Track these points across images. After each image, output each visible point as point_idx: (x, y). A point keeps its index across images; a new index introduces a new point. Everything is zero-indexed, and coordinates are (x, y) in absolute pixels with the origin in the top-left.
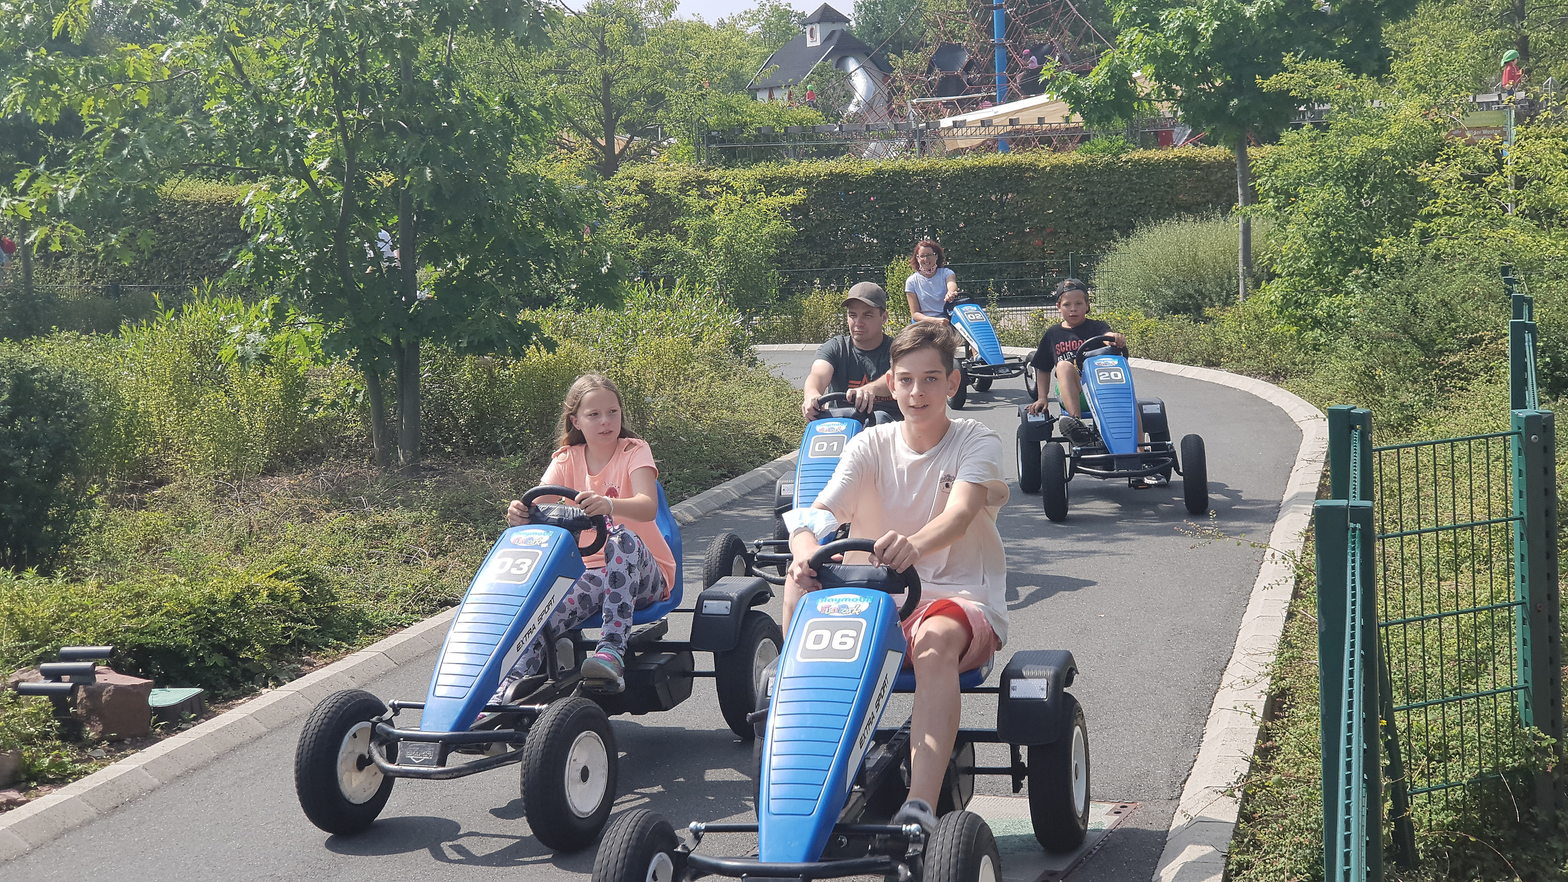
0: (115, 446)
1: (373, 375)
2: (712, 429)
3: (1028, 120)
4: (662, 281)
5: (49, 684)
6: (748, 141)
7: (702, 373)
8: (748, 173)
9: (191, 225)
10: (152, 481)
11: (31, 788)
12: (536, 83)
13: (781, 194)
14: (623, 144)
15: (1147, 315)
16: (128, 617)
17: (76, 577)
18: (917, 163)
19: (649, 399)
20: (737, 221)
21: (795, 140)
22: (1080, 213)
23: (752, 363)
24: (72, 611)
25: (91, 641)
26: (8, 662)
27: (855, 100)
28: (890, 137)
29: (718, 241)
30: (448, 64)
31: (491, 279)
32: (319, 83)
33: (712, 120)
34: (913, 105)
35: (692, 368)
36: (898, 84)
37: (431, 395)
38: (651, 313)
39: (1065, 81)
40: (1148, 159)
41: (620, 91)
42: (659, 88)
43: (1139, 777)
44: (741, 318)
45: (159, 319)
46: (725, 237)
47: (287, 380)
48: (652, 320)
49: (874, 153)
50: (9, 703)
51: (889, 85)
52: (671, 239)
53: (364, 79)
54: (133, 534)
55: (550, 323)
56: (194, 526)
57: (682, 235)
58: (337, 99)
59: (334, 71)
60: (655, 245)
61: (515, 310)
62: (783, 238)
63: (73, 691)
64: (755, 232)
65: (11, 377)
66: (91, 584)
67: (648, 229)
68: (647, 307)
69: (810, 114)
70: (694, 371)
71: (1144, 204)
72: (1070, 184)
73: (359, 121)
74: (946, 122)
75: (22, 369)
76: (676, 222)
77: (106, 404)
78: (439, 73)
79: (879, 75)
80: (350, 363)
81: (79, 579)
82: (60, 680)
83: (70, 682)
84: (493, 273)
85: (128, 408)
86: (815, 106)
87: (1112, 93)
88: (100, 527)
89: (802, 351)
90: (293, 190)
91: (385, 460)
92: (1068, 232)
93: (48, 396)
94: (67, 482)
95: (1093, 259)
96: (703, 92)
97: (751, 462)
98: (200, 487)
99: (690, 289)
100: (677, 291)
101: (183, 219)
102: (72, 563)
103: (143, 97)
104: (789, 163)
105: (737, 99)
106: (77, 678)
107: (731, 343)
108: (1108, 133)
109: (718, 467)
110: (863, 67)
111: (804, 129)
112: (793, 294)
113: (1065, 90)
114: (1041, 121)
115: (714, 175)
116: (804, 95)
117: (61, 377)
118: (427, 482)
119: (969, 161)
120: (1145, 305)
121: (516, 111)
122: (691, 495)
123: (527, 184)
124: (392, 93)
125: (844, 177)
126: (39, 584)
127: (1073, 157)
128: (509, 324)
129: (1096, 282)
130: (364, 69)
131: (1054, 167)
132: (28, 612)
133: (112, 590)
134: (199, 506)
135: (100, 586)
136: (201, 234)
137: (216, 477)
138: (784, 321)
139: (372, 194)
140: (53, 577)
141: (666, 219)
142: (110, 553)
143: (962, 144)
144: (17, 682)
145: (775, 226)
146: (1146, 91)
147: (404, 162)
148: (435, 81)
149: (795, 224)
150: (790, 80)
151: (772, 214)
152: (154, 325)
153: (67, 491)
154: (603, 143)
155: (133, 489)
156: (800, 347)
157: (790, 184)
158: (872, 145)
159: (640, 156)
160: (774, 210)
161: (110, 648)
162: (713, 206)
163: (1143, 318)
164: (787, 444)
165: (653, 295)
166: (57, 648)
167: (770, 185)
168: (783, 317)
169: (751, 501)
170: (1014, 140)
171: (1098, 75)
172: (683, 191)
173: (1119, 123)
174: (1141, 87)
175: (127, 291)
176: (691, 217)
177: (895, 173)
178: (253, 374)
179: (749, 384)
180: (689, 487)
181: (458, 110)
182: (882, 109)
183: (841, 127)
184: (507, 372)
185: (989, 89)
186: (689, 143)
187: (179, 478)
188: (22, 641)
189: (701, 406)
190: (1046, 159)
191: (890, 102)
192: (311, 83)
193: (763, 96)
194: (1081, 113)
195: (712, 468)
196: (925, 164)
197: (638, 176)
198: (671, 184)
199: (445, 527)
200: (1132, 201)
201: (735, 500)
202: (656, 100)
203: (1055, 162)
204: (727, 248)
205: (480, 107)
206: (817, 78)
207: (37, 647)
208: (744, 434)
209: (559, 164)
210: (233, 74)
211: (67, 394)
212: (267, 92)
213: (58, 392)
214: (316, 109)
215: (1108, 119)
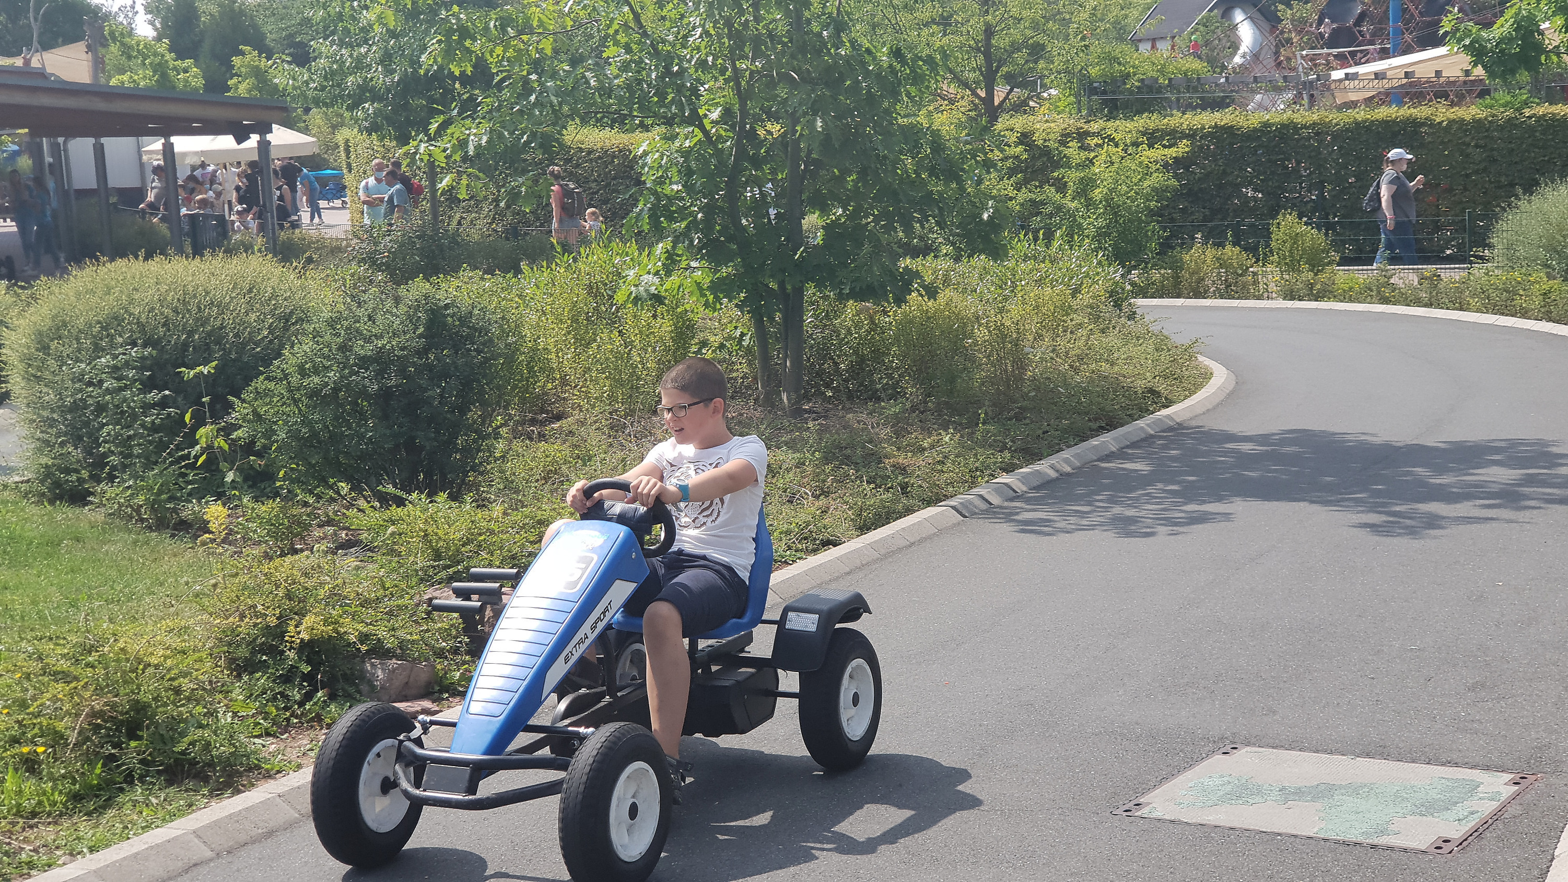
0: (518, 380)
1: (759, 318)
2: (1091, 381)
3: (1425, 73)
4: (1041, 232)
5: (459, 602)
6: (1131, 92)
7: (1080, 325)
8: (1130, 125)
9: (586, 171)
10: (550, 415)
11: (443, 699)
12: (918, 35)
13: (1165, 146)
14: (1002, 95)
15: (1550, 277)
16: (531, 542)
17: (482, 504)
18: (1304, 116)
19: (1027, 350)
20: (1118, 173)
21: (1179, 92)
22: (1478, 170)
23: (1132, 316)
24: (480, 535)
25: (497, 563)
26: (422, 579)
27: (1240, 52)
28: (1278, 90)
29: (1097, 194)
30: (838, 15)
31: (875, 226)
32: (713, 33)
33: (1094, 71)
34: (1302, 57)
35: (1071, 320)
36: (1286, 35)
37: (814, 339)
38: (1030, 264)
39: (1467, 33)
40: (1554, 114)
41: (1000, 42)
42: (1041, 39)
43: (1540, 748)
44: (1121, 271)
45: (558, 261)
46: (1105, 190)
47: (678, 322)
48: (1031, 271)
49: (1260, 106)
50: (423, 619)
51: (1277, 36)
52: (1050, 191)
53: (757, 30)
54: (533, 464)
55: (930, 272)
56: (590, 460)
57: (1061, 187)
58: (732, 50)
59: (729, 23)
60: (1034, 196)
61: (896, 257)
62: (1164, 191)
63: (481, 610)
64: (1136, 185)
65: (426, 311)
66: (497, 510)
67: (1026, 182)
68: (1026, 258)
69: (1196, 65)
70: (1074, 323)
71: (1548, 161)
72: (1467, 139)
73: (752, 73)
74: (1337, 75)
75: (436, 304)
76: (1056, 174)
77: (510, 340)
78: (829, 24)
79: (1266, 26)
80: (737, 306)
81: (484, 505)
82: (469, 599)
83: (479, 601)
84: (877, 220)
85: (530, 345)
86: (1200, 57)
87: (1518, 45)
88: (503, 457)
89: (1182, 306)
90: (688, 137)
91: (770, 402)
92: (1465, 189)
93: (459, 331)
94: (474, 414)
95: (1491, 217)
96: (1087, 43)
97: (1129, 415)
98: (595, 422)
99: (1069, 242)
100: (1056, 244)
101: (578, 166)
102: (478, 490)
103: (547, 46)
104: (1172, 115)
105: (1120, 49)
106: (485, 598)
107: (1110, 297)
108: (1509, 88)
109: (1096, 419)
110: (1250, 17)
111: (1189, 80)
112: (1173, 248)
113: (1467, 42)
114: (1438, 73)
115: (1095, 127)
116: (1189, 47)
117: (471, 313)
118: (810, 425)
119: (1361, 114)
120: (1548, 266)
121: (904, 62)
122: (1068, 447)
123: (912, 135)
124: (784, 44)
125: (1229, 130)
126: (450, 508)
127: (1471, 112)
128: (891, 271)
129: (1494, 241)
130: (757, 19)
131: (1451, 122)
132: (440, 533)
133: (516, 516)
134: (595, 439)
135: (505, 514)
136: (595, 180)
137: (611, 413)
138: (1163, 276)
139: (761, 143)
140: (462, 502)
141: (1043, 170)
142: (512, 482)
143: (1353, 97)
144: (430, 599)
145: (1157, 179)
146: (1555, 44)
147: (795, 112)
148: (825, 33)
149: (1176, 176)
150: (1176, 31)
151: (1154, 167)
152: (553, 266)
153: (475, 422)
154: (983, 94)
155: (533, 422)
156: (1179, 302)
157: (1173, 136)
158: (1258, 97)
159: (1020, 107)
160: (1156, 162)
161: (515, 571)
162: (1094, 158)
163: (1545, 279)
164: (1166, 398)
165: (1032, 246)
166: (467, 568)
167: (1153, 138)
168: (1162, 271)
169: (1129, 454)
170: (1407, 93)
171: (1503, 27)
172: (1063, 143)
173: (1524, 76)
174: (1550, 39)
175: (525, 233)
176: (1070, 168)
177: (1284, 126)
178: (646, 315)
179: (1127, 337)
180: (1068, 438)
181: (847, 59)
182: (1269, 62)
183: (1227, 78)
184: (887, 319)
185: (1382, 42)
186: (1070, 95)
187: (577, 412)
188: (435, 561)
189: (1080, 358)
190: (1442, 113)
191: (1277, 53)
192: (706, 33)
193: (1145, 47)
194: (1484, 67)
195: (1090, 420)
196: (1315, 117)
197: (1018, 127)
198: (1052, 136)
199: (828, 468)
200: (1535, 158)
201: (1113, 452)
202: (1037, 51)
203: (1452, 116)
204: (1106, 201)
205: (868, 58)
206: (1201, 28)
207: (449, 567)
208: (1123, 387)
209: (940, 115)
210: (632, 25)
211: (476, 330)
212: (664, 41)
213: (469, 327)
214: (710, 59)
215: (1513, 72)
